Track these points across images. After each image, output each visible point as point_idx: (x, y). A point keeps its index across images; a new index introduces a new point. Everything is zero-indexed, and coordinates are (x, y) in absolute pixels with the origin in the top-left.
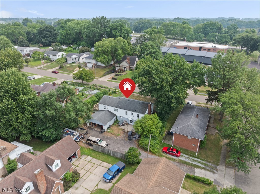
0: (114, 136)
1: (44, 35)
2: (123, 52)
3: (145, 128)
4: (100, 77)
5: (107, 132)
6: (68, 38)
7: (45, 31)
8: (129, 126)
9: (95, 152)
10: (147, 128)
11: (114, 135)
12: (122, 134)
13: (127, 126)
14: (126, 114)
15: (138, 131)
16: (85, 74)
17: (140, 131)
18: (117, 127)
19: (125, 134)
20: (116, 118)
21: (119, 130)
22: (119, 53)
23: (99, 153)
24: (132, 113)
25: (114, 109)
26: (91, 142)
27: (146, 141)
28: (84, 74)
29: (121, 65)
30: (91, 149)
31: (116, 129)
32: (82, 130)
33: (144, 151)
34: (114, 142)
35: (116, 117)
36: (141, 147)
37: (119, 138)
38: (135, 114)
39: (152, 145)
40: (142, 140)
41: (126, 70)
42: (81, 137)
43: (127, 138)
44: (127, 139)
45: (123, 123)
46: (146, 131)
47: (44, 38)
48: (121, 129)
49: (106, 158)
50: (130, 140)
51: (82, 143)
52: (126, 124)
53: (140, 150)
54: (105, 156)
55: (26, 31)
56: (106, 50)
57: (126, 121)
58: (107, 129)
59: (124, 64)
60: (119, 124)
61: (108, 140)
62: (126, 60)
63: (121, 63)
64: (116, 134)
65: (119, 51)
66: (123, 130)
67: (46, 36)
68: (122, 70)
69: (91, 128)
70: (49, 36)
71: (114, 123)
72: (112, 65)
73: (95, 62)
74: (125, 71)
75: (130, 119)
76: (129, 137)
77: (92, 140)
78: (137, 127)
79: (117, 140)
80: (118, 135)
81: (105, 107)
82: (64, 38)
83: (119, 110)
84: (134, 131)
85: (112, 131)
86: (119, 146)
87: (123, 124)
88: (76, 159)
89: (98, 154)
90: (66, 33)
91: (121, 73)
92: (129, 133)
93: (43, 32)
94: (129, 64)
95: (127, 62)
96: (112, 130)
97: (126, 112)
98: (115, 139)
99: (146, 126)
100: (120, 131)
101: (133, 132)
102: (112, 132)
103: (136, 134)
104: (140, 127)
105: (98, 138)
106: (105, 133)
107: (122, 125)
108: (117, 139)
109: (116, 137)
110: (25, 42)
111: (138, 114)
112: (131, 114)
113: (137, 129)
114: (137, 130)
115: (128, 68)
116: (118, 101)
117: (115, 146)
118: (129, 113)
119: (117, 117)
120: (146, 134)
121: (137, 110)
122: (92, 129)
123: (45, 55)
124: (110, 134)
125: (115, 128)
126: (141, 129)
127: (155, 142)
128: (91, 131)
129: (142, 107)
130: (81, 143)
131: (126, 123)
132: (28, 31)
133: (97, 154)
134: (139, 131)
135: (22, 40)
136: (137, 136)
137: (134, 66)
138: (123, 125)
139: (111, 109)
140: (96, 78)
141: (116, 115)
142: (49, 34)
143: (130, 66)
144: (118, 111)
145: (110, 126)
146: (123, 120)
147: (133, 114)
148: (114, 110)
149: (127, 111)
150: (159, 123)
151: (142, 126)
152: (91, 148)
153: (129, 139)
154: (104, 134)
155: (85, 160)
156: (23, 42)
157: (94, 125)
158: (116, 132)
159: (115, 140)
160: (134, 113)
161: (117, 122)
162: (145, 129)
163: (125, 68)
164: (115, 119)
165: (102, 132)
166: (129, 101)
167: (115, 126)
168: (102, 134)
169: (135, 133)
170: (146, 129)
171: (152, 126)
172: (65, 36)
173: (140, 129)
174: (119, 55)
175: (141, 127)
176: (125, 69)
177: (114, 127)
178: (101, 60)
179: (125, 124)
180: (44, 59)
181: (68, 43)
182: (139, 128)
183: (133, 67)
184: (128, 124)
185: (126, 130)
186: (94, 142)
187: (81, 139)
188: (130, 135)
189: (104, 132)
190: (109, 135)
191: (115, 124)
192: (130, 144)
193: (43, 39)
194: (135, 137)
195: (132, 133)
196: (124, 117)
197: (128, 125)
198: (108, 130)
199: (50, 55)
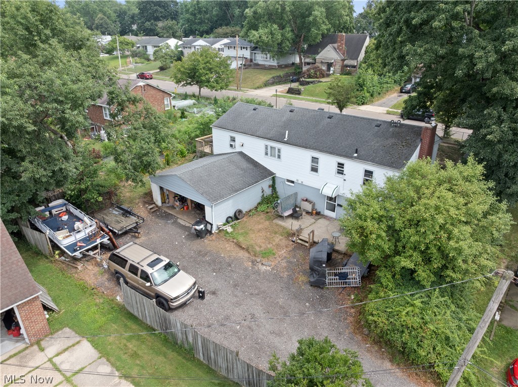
0: (247, 255)
1: (150, 13)
2: (327, 17)
3: (412, 231)
4: (256, 89)
5: (222, 234)
6: (200, 19)
7: (153, 5)
8: (322, 222)
9: (130, 323)
10: (423, 230)
11: (247, 250)
12: (283, 252)
13: (313, 220)
14: (314, 169)
15: (365, 243)
16: (205, 63)
17: (378, 247)
18: (269, 219)
19: (300, 253)
20: (273, 186)
21: (276, 233)
22: (316, 17)
23: (144, 333)
24: (341, 165)
25: (266, 148)
26: (125, 271)
27: (410, 309)
28: (203, 62)
29: (318, 57)
30: (118, 304)
31: (260, 226)
32: (123, 214)
33: (387, 365)
34: (235, 286)
35: (271, 183)
36: (373, 335)
37: (268, 268)
38: (355, 169)
39: (447, 338)
40: (382, 294)
41: (331, 72)
42: (99, 241)
43: (304, 273)
44: (302, 278)
45: (296, 206)
46: (415, 248)
47: (149, 21)
48: (284, 228)
49: (167, 369)
50: (318, 284)
51: (96, 269)
52: (308, 213)
53: (368, 351)
54: (165, 355)
55: (118, 9)
56: (277, 6)
57: (310, 202)
58: (224, 225)
59: (329, 53)
60: (279, 209)
61: (214, 271)
62: (336, 45)
63: (318, 53)
64: (258, 249)
65: (316, 13)
66: (294, 234)
67: (154, 16)
68: (321, 70)
69: (165, 212)
70: (162, 16)
71: (259, 204)
72: (293, 64)
73: (249, 54)
74: (328, 75)
75: (328, 192)
76: (312, 269)
77: (130, 262)
78: (360, 223)
79: (253, 277)
80: (267, 254)
81: (233, 139)
82: (191, 17)
83: (286, 150)
84: (342, 246)
85: (242, 234)
86: (258, 311)
87: (295, 211)
88: (20, 346)
89: (139, 338)
90: (198, 7)
91: (317, 78)
92: (313, 251)
93: (148, 6)
94: (344, 55)
95: (338, 48)
96: (242, 228)
97: (315, 160)
98: (246, 269)
99: (416, 223)
100: (278, 239)
101: (337, 248)
102: (241, 239)
103: (351, 260)
104: (380, 221)
105: (162, 257)
106: (214, 237)
107: (291, 216)
108: (258, 272)
109: (253, 262)
110: (108, 27)
111: (370, 168)
112: (335, 167)
113: (362, 234)
114: (357, 239)
115: (338, 67)
116: (284, 119)
117: (238, 304)
118: (328, 162)
119: (274, 179)
120: (412, 266)
121: (362, 152)
122: (167, 216)
123: (138, 45)
124: (229, 247)
125: (259, 223)
126: (384, 234)
127: (461, 315)
128: (161, 223)
129: (390, 141)
130: (90, 267)
131: (309, 207)
132: (122, 8)
133: (129, 339)
134: (371, 242)
135: (101, 22)
136: (354, 273)
137: (357, 59)
138: (295, 215)
139: (255, 148)
140: (242, 89)
141: (270, 173)
142: (161, 12)
143: (343, 60)
144: (279, 157)
145: (240, 211)
146: (296, 194)
147: (346, 169)
148: (267, 154)
149: (316, 154)
150: (493, 210)
151: (391, 218)
152: (118, 298)
153: (312, 280)
154: (207, 241)
155: (54, 365)
156: (104, 27)
157: (178, 203)
158: (259, 241)
159: (247, 277)
160: (349, 165)
161: (270, 201)
162: (411, 236)
163: (330, 65)
164: (268, 192)
165: (199, 235)
166: (330, 117)
167: (263, 216)
168: (199, 241)
169: (347, 255)
170: (412, 239)
171: (455, 222)
172: (194, 15)
173: (379, 236)
174: (315, 23)
175: (383, 226)
176: (329, 69)
177: (256, 218)
178: (260, 37)
179: (304, 213)
180: (134, 55)
181: (200, 29)
182: (370, 225)
183: (354, 63)
184: (318, 214)
185: (305, 235)
186: (134, 269)
187: (95, 248)
188: (318, 262)
189: (210, 232)
190: (227, 250)
191: (263, 207)
192: (313, 305)
193: (147, 22)
194: (344, 276)
195: (329, 255)
196: (302, 184)
197: (316, 220)
198: (224, 228)
199: (148, 46)
